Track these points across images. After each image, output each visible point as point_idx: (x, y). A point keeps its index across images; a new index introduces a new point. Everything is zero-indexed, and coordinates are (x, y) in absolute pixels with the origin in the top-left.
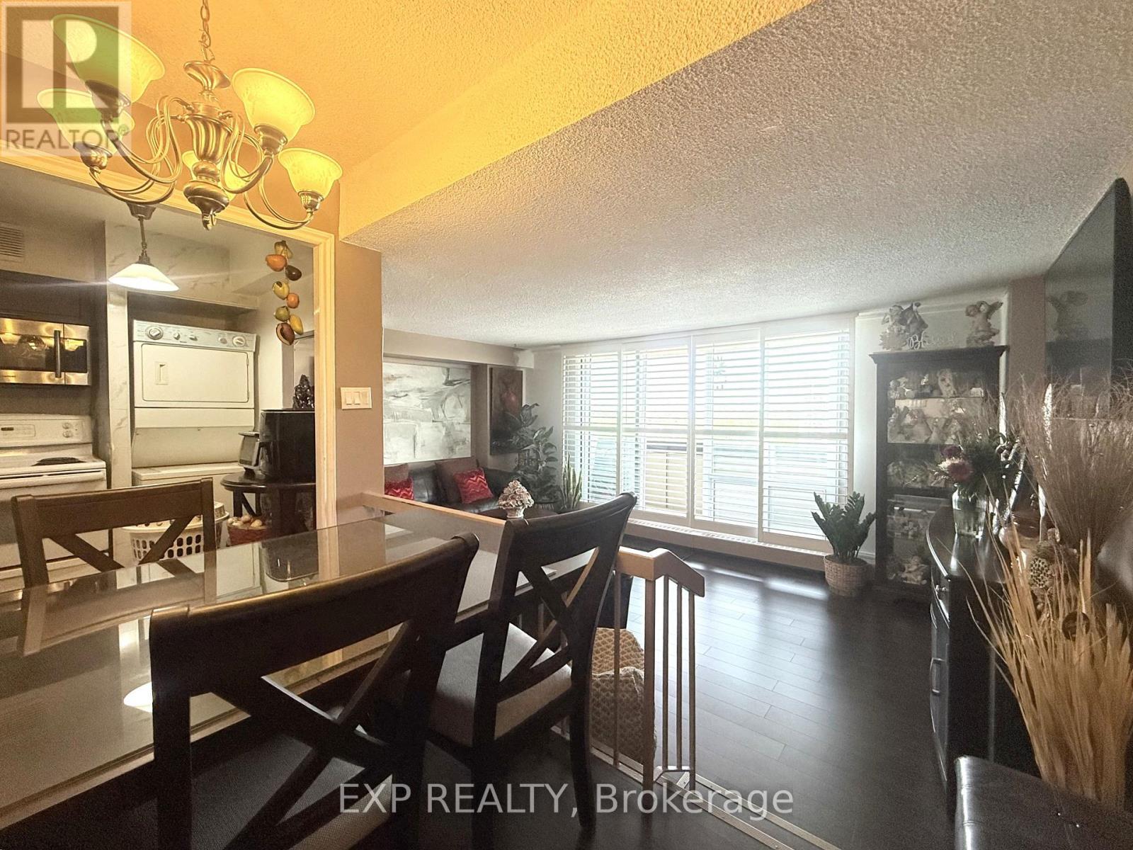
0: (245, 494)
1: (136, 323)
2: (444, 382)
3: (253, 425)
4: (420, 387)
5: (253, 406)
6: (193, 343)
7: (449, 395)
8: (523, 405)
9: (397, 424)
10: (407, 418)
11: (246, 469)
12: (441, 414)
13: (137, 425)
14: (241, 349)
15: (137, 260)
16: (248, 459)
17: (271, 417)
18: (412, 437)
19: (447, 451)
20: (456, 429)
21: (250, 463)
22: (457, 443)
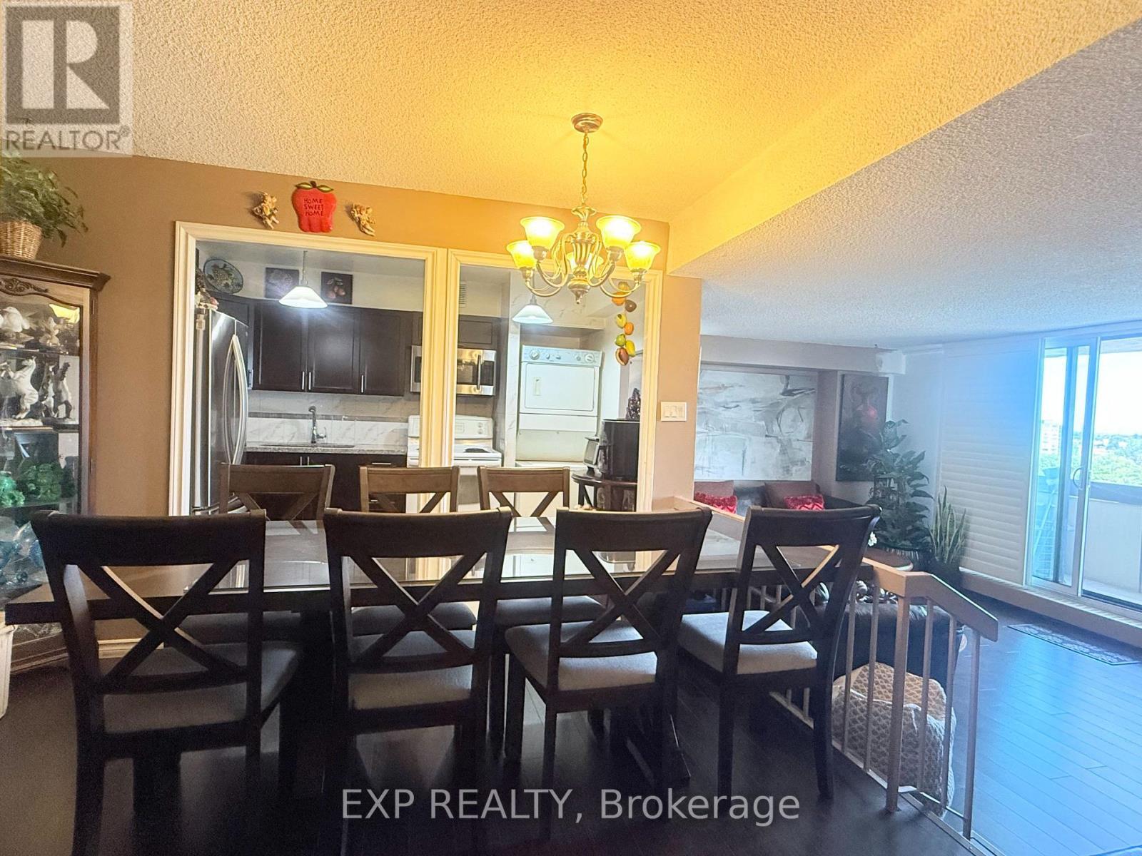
0: (586, 486)
1: (524, 346)
2: (781, 391)
3: (595, 431)
4: (753, 397)
5: (596, 415)
6: (559, 362)
7: (788, 406)
8: (887, 421)
9: (727, 437)
10: (736, 431)
11: (589, 467)
12: (776, 428)
13: (520, 428)
14: (591, 365)
15: (529, 302)
16: (590, 459)
17: (609, 425)
18: (742, 452)
19: (781, 471)
20: (794, 446)
21: (591, 463)
22: (794, 463)
